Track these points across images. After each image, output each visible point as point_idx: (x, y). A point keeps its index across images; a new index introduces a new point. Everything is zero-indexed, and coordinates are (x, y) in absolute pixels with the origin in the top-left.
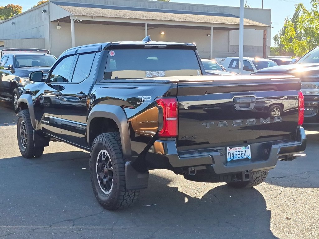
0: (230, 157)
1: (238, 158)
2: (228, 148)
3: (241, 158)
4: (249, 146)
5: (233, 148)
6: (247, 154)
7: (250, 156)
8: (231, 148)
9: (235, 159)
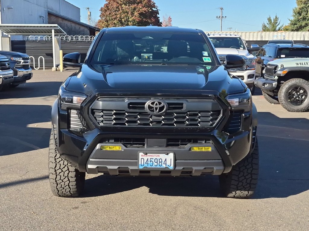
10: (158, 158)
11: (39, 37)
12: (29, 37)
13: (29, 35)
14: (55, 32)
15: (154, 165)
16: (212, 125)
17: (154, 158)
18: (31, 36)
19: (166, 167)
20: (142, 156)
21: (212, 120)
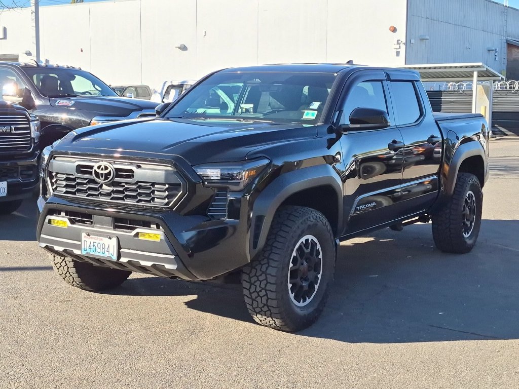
10: (101, 242)
11: (465, 85)
12: (449, 84)
13: (448, 82)
14: (478, 76)
15: (97, 252)
16: (167, 204)
17: (97, 241)
18: (451, 83)
19: (109, 257)
20: (85, 237)
21: (167, 197)
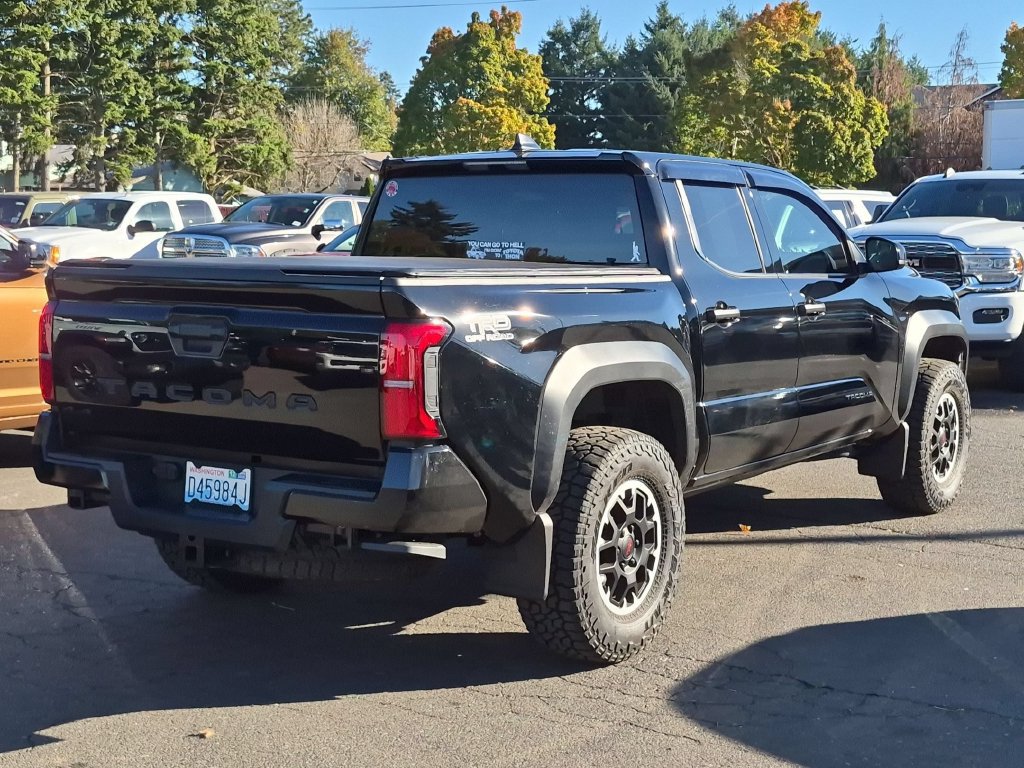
0: (192, 491)
1: (212, 501)
2: (190, 465)
3: (221, 502)
4: (247, 472)
5: (203, 468)
6: (241, 494)
7: (247, 503)
8: (198, 466)
9: (204, 500)
